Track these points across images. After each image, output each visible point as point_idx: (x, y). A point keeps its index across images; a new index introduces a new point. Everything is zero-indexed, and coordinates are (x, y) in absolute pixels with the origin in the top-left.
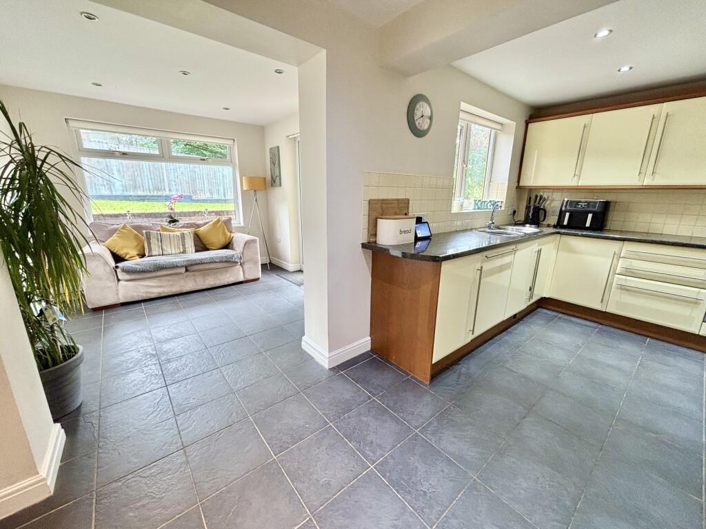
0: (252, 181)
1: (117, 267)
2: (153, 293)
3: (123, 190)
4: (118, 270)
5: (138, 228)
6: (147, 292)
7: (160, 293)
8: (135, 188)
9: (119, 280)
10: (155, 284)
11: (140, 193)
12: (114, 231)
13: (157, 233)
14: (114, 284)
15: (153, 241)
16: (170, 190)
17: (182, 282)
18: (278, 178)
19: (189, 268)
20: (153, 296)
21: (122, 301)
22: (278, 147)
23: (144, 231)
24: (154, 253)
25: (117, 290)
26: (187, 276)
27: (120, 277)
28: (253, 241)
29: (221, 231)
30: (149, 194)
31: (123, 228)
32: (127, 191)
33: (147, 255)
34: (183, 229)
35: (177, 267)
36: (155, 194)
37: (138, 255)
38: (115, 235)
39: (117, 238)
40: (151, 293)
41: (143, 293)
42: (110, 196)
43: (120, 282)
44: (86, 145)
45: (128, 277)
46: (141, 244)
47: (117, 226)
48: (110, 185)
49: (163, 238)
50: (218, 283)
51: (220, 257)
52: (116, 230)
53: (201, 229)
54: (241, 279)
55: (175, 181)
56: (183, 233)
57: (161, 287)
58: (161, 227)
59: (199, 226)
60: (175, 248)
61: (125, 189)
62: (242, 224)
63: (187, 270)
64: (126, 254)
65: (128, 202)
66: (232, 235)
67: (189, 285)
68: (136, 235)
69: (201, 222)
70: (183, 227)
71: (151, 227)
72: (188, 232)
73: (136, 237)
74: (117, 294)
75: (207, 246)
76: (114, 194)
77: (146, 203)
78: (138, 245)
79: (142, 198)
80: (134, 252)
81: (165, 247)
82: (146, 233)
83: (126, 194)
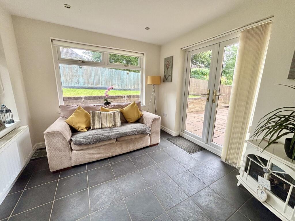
0: (153, 78)
1: (71, 140)
2: (94, 158)
3: (83, 84)
4: (72, 143)
5: (87, 109)
6: (90, 158)
7: (98, 158)
8: (88, 83)
9: (72, 150)
10: (96, 152)
11: (90, 86)
12: (73, 111)
13: (99, 113)
14: (68, 153)
15: (96, 118)
16: (102, 84)
17: (113, 150)
18: (170, 77)
19: (118, 139)
20: (94, 160)
21: (73, 164)
22: (172, 57)
23: (91, 111)
24: (96, 127)
25: (71, 158)
26: (117, 144)
27: (73, 148)
28: (158, 119)
29: (136, 110)
30: (93, 86)
31: (79, 109)
32: (85, 85)
33: (92, 128)
34: (114, 109)
35: (111, 139)
36: (96, 86)
37: (86, 128)
38: (73, 114)
39: (74, 116)
40: (93, 158)
41: (88, 158)
42: (78, 87)
43: (73, 152)
44: (63, 56)
45: (78, 148)
46: (88, 120)
47: (76, 107)
48: (79, 82)
49: (102, 116)
50: (135, 148)
51: (138, 131)
52: (74, 110)
53: (125, 109)
54: (149, 144)
55: (104, 81)
56: (114, 112)
57: (100, 153)
58: (101, 108)
59: (122, 107)
60: (109, 123)
61: (84, 84)
62: (144, 105)
63: (117, 140)
64: (79, 127)
65: (85, 90)
66: (143, 113)
67: (118, 151)
68: (86, 114)
69: (123, 104)
70: (113, 108)
71: (95, 107)
72: (117, 111)
73: (86, 115)
74: (70, 160)
75: (127, 120)
76: (80, 86)
77: (92, 90)
78: (86, 121)
79: (90, 88)
80: (83, 126)
81: (103, 123)
82: (92, 112)
83: (84, 86)
